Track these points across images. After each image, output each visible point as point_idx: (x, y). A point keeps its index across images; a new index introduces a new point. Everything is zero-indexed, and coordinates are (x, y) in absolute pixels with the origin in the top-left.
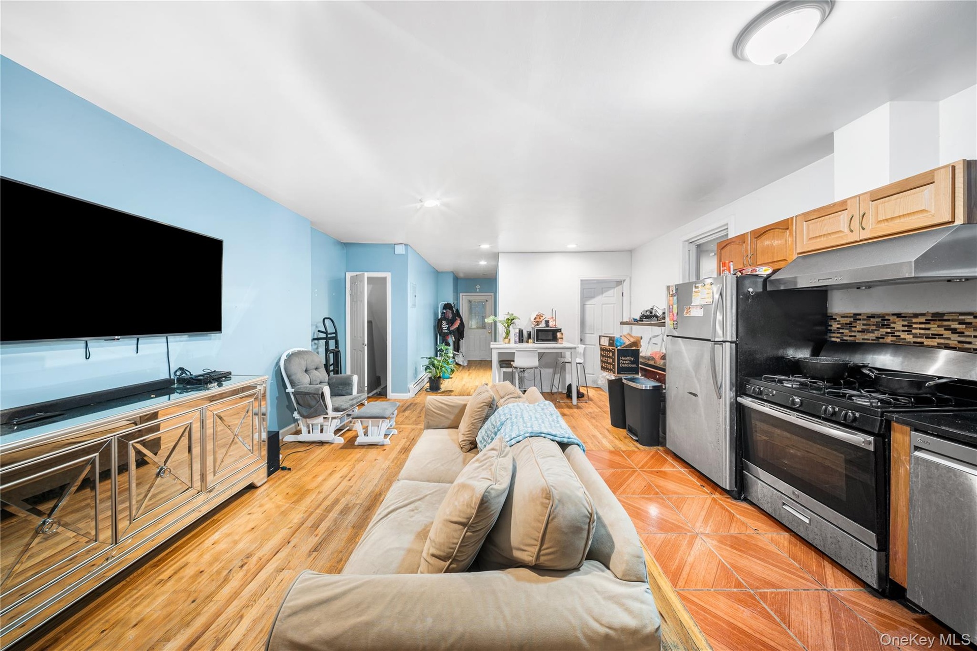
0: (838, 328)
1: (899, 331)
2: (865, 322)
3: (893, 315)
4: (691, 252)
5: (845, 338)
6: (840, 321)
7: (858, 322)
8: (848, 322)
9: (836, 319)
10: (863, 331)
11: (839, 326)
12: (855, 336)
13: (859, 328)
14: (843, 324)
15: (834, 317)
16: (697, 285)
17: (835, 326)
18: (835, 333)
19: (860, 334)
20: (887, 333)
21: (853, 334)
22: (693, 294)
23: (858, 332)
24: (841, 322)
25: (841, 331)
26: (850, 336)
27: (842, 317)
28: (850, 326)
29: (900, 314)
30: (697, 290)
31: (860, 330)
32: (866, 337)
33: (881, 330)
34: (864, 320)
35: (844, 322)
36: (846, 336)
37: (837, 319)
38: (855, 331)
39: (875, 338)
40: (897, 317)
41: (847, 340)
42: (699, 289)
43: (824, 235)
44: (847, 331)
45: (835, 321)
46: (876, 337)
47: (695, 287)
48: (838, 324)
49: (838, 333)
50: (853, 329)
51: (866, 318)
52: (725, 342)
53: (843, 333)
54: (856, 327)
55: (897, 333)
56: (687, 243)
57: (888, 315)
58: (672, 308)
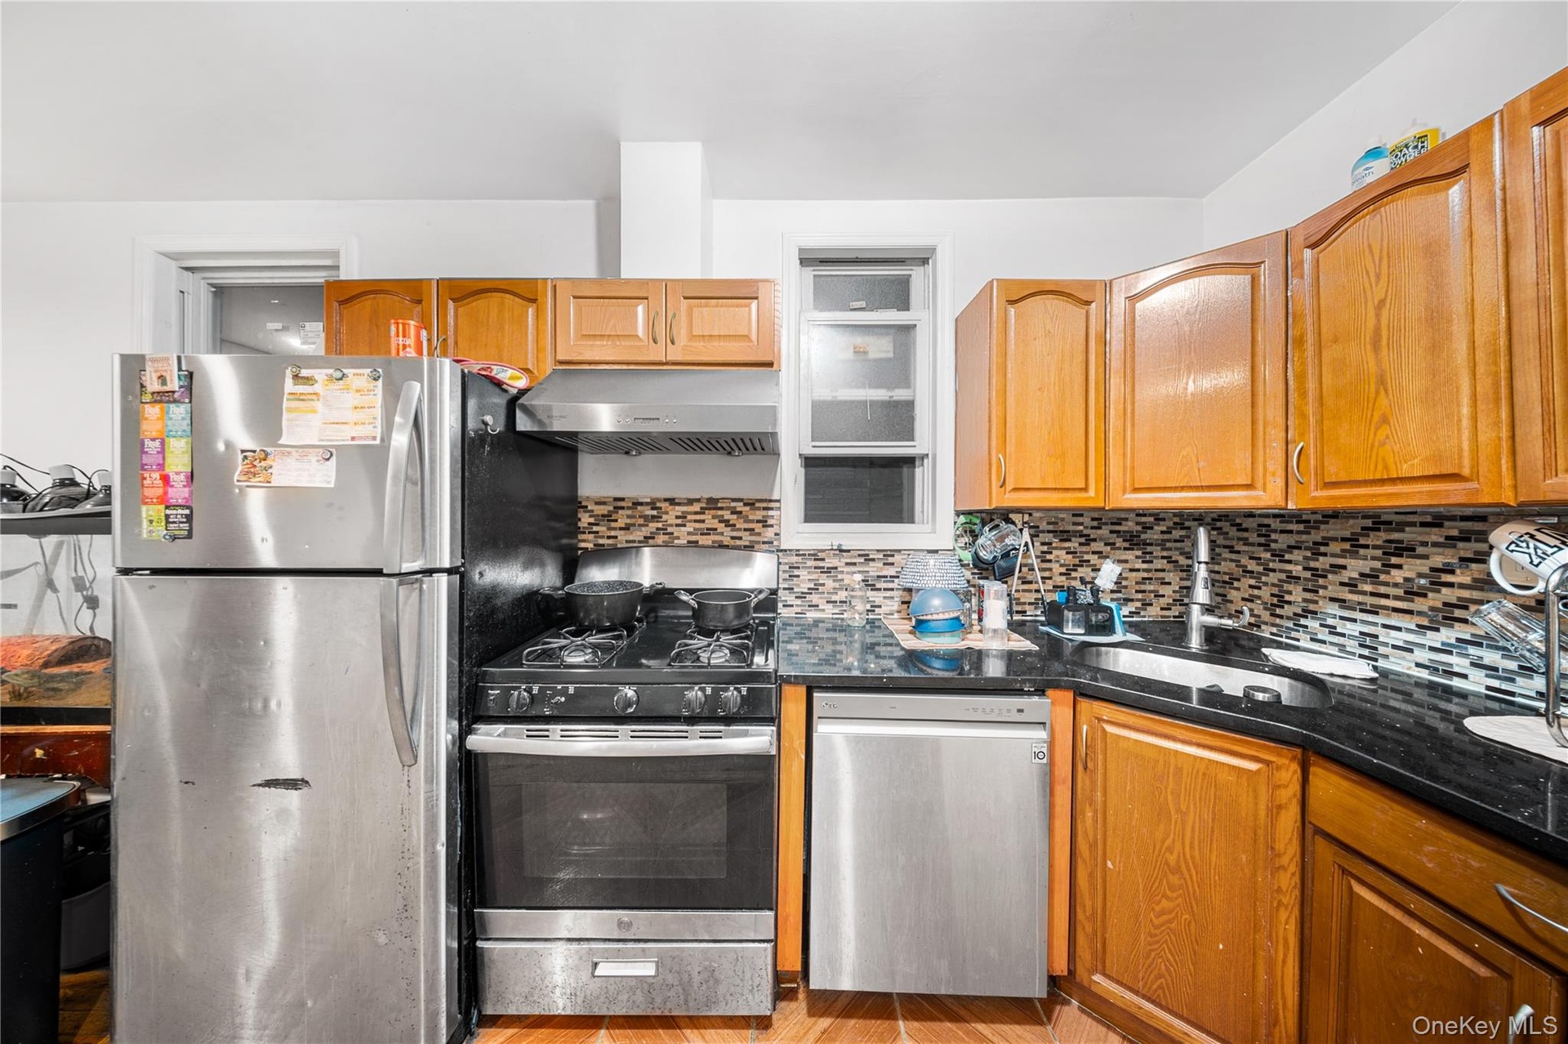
0: (589, 524)
1: (671, 525)
2: (629, 512)
3: (666, 500)
4: (189, 299)
5: (601, 541)
6: (592, 511)
7: (620, 512)
8: (606, 513)
9: (586, 507)
10: (627, 528)
11: (592, 520)
12: (616, 537)
13: (621, 523)
14: (598, 515)
15: (584, 504)
16: (304, 373)
17: (585, 520)
18: (585, 533)
19: (623, 532)
20: (658, 529)
21: (613, 533)
22: (285, 404)
23: (621, 529)
24: (595, 513)
25: (595, 529)
26: (609, 537)
27: (597, 503)
28: (608, 518)
29: (674, 499)
30: (301, 389)
31: (623, 526)
32: (631, 538)
33: (651, 524)
34: (629, 508)
35: (600, 513)
36: (603, 537)
37: (589, 508)
38: (615, 529)
39: (642, 539)
40: (671, 504)
41: (603, 545)
42: (318, 388)
43: (609, 336)
44: (604, 529)
45: (585, 512)
46: (645, 537)
47: (296, 377)
48: (590, 516)
49: (589, 533)
50: (613, 525)
51: (630, 505)
52: (430, 572)
53: (597, 532)
54: (616, 521)
55: (670, 530)
56: (173, 265)
57: (659, 500)
58: (162, 451)
